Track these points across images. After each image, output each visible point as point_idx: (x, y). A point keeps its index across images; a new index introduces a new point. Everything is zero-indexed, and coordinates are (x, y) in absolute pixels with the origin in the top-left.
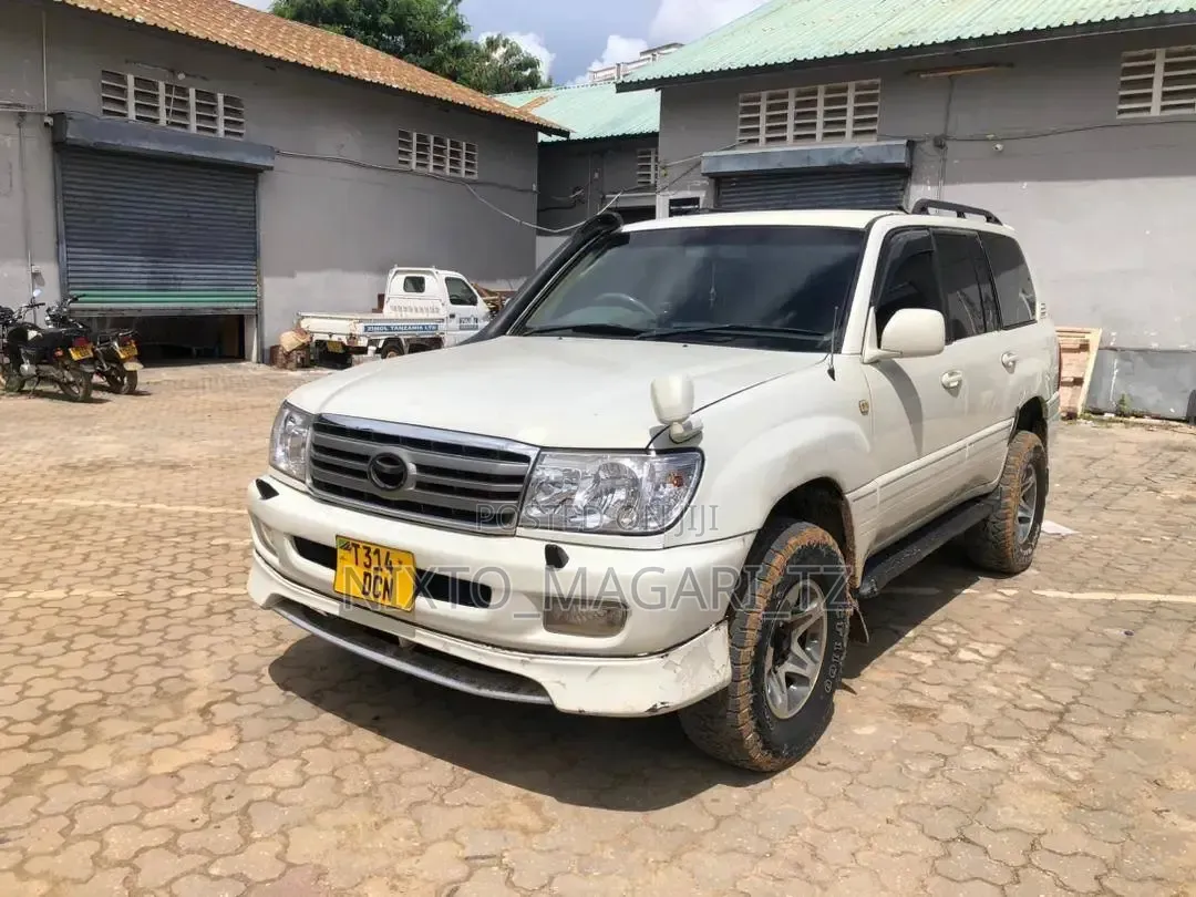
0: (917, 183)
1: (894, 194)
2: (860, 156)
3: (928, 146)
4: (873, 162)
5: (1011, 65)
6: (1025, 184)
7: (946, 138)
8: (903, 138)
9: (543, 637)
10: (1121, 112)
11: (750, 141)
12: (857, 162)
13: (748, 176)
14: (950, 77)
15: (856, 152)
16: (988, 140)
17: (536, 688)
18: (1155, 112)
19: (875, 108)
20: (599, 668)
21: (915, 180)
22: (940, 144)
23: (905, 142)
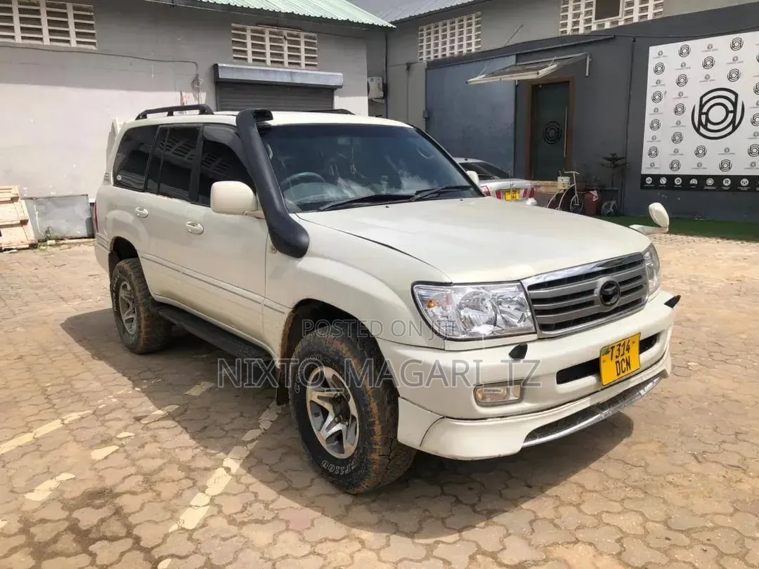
18: (19, 40)
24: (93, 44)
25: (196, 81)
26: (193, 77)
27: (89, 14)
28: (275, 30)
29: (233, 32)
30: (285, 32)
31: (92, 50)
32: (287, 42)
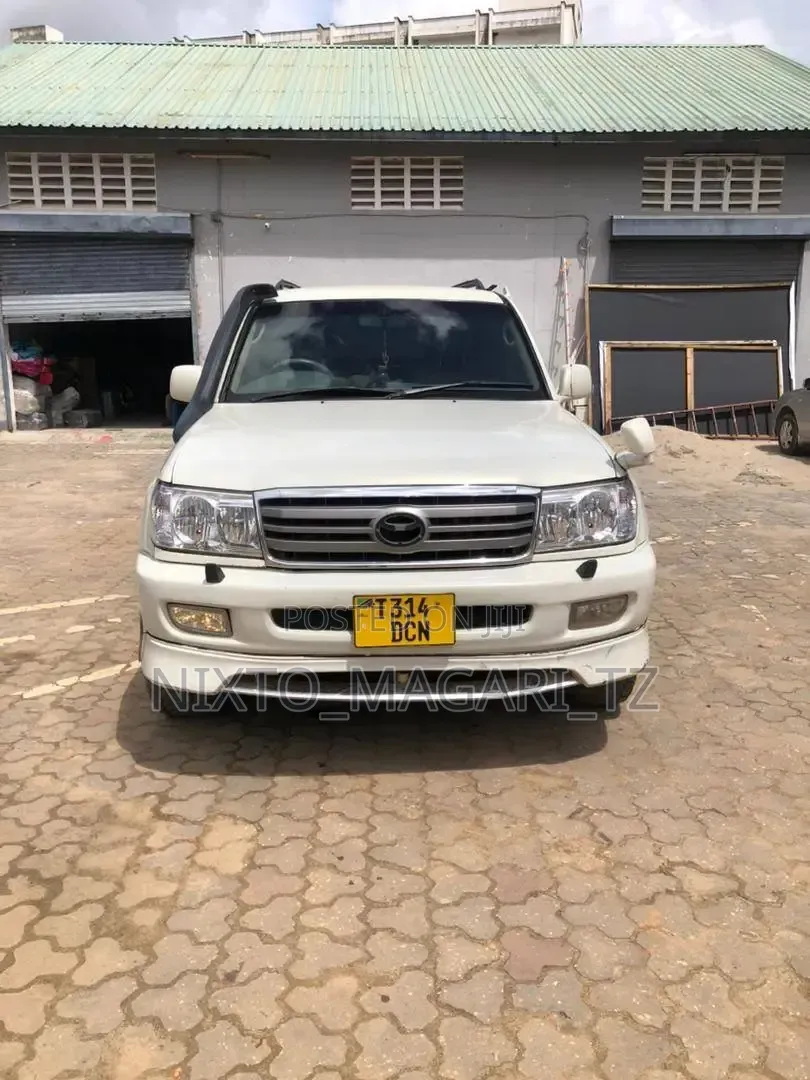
0: (198, 253)
1: (181, 261)
2: (148, 224)
3: (206, 221)
4: (160, 231)
5: (268, 156)
6: (291, 258)
7: (222, 214)
8: (185, 211)
9: (571, 635)
10: (354, 204)
11: (24, 202)
12: (146, 231)
13: (32, 237)
14: (218, 160)
15: (144, 221)
16: (256, 218)
17: (570, 675)
18: (378, 207)
19: (152, 181)
20: (612, 647)
21: (198, 249)
22: (216, 219)
23: (188, 215)
24: (460, 203)
25: (583, 242)
26: (580, 237)
27: (457, 167)
28: (711, 158)
29: (645, 168)
30: (729, 160)
31: (456, 211)
32: (730, 174)
